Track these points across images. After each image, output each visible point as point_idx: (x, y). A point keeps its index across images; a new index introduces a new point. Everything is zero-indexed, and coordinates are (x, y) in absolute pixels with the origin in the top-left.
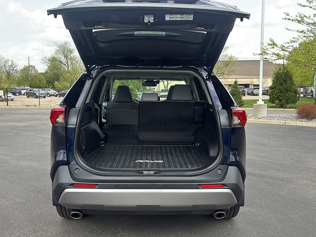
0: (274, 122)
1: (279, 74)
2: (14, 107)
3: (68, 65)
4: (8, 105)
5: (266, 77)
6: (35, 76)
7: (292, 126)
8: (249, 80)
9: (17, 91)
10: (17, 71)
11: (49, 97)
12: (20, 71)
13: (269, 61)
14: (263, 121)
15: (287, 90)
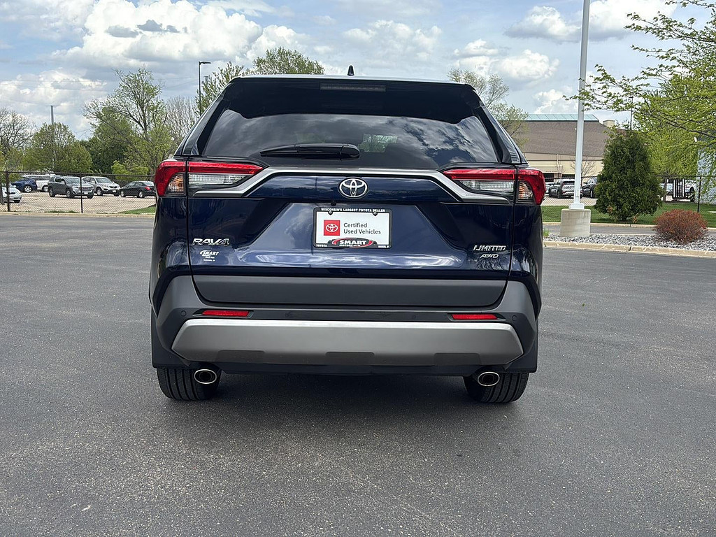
0: (604, 247)
1: (617, 147)
2: (24, 214)
3: (145, 124)
4: (9, 210)
5: (591, 158)
6: (66, 149)
7: (645, 254)
8: (552, 164)
9: (26, 183)
10: (26, 137)
11: (101, 195)
12: (31, 138)
13: (598, 121)
14: (580, 245)
15: (634, 183)
